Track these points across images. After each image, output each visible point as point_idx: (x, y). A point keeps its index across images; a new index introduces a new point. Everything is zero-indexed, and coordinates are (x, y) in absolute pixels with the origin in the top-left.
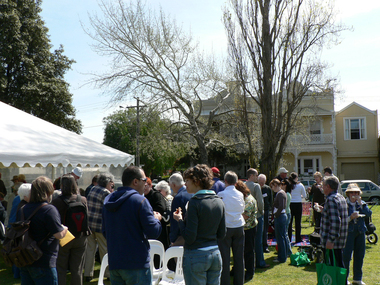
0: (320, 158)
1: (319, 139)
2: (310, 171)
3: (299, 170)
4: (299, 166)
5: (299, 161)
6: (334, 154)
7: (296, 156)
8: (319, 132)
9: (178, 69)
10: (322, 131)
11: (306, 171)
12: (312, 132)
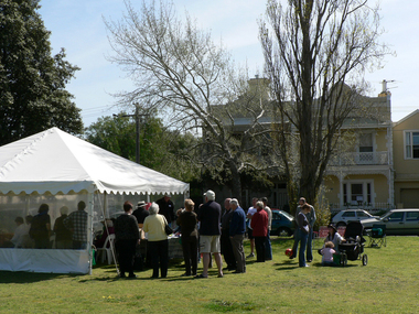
0: (372, 181)
1: (371, 158)
2: (359, 198)
3: (345, 198)
4: (345, 192)
5: (345, 186)
6: (390, 177)
7: (341, 180)
8: (371, 149)
9: (207, 84)
10: (375, 147)
11: (354, 198)
12: (362, 149)
